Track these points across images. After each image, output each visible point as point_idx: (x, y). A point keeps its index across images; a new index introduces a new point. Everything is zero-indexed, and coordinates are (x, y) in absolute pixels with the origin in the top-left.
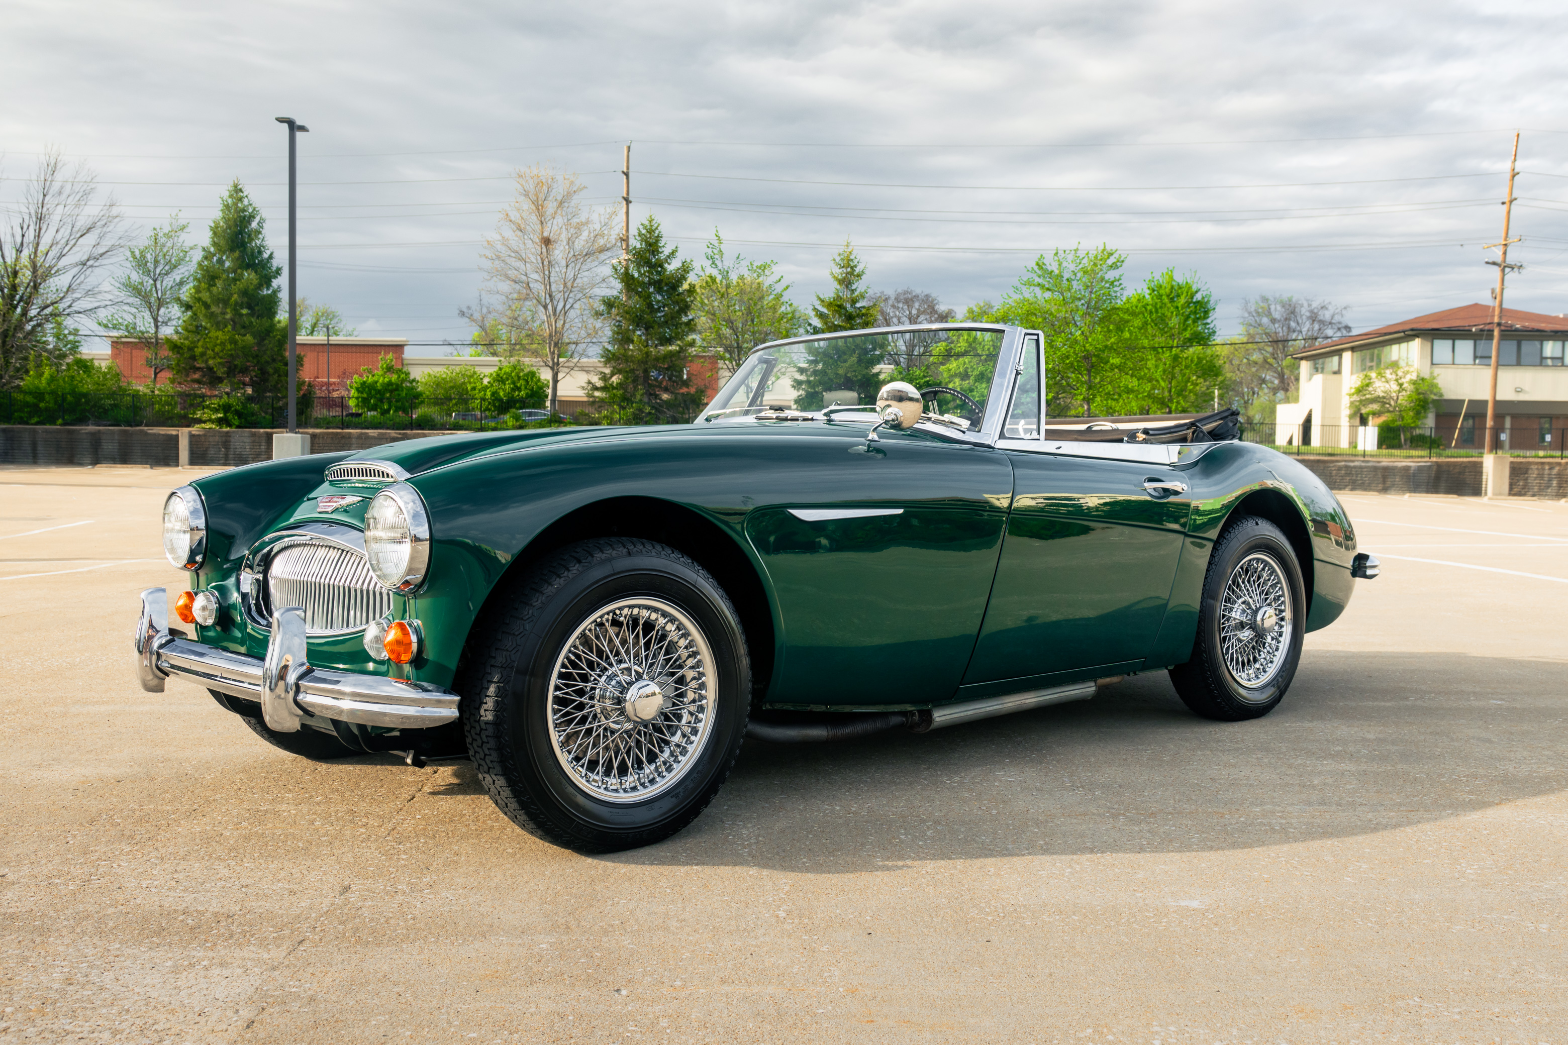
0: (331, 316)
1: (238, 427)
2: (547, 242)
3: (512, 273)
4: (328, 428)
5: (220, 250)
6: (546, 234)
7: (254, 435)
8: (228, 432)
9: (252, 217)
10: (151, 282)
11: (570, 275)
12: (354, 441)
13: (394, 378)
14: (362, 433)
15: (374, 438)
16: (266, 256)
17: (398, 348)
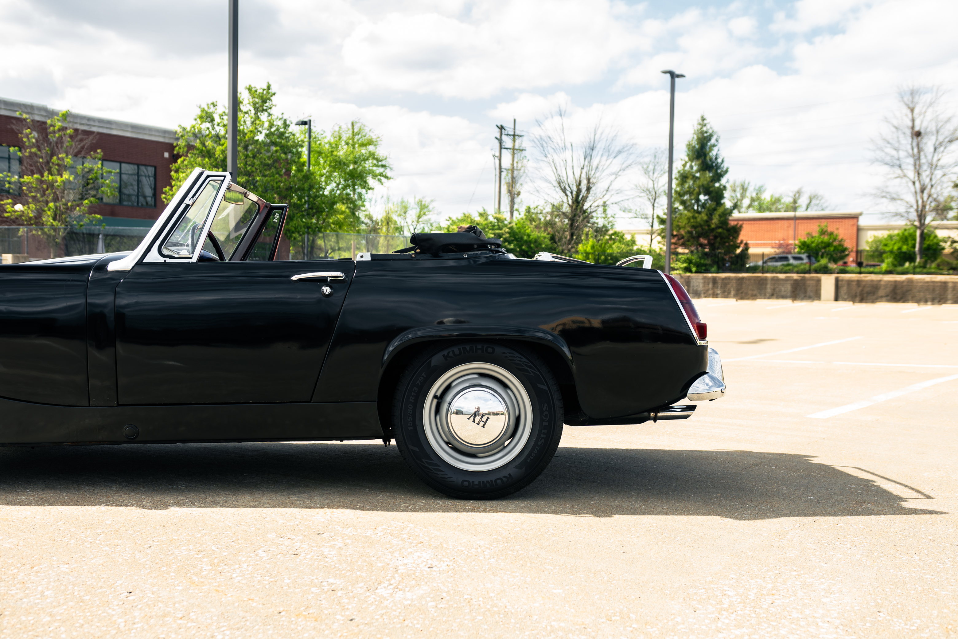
0: (820, 198)
1: (696, 272)
2: (918, 134)
3: (888, 159)
4: (753, 273)
5: (691, 160)
6: (917, 129)
7: (705, 277)
8: (689, 276)
9: (711, 136)
10: (652, 182)
11: (935, 159)
12: (769, 282)
13: (826, 239)
14: (774, 277)
15: (782, 280)
16: (719, 160)
17: (855, 217)
